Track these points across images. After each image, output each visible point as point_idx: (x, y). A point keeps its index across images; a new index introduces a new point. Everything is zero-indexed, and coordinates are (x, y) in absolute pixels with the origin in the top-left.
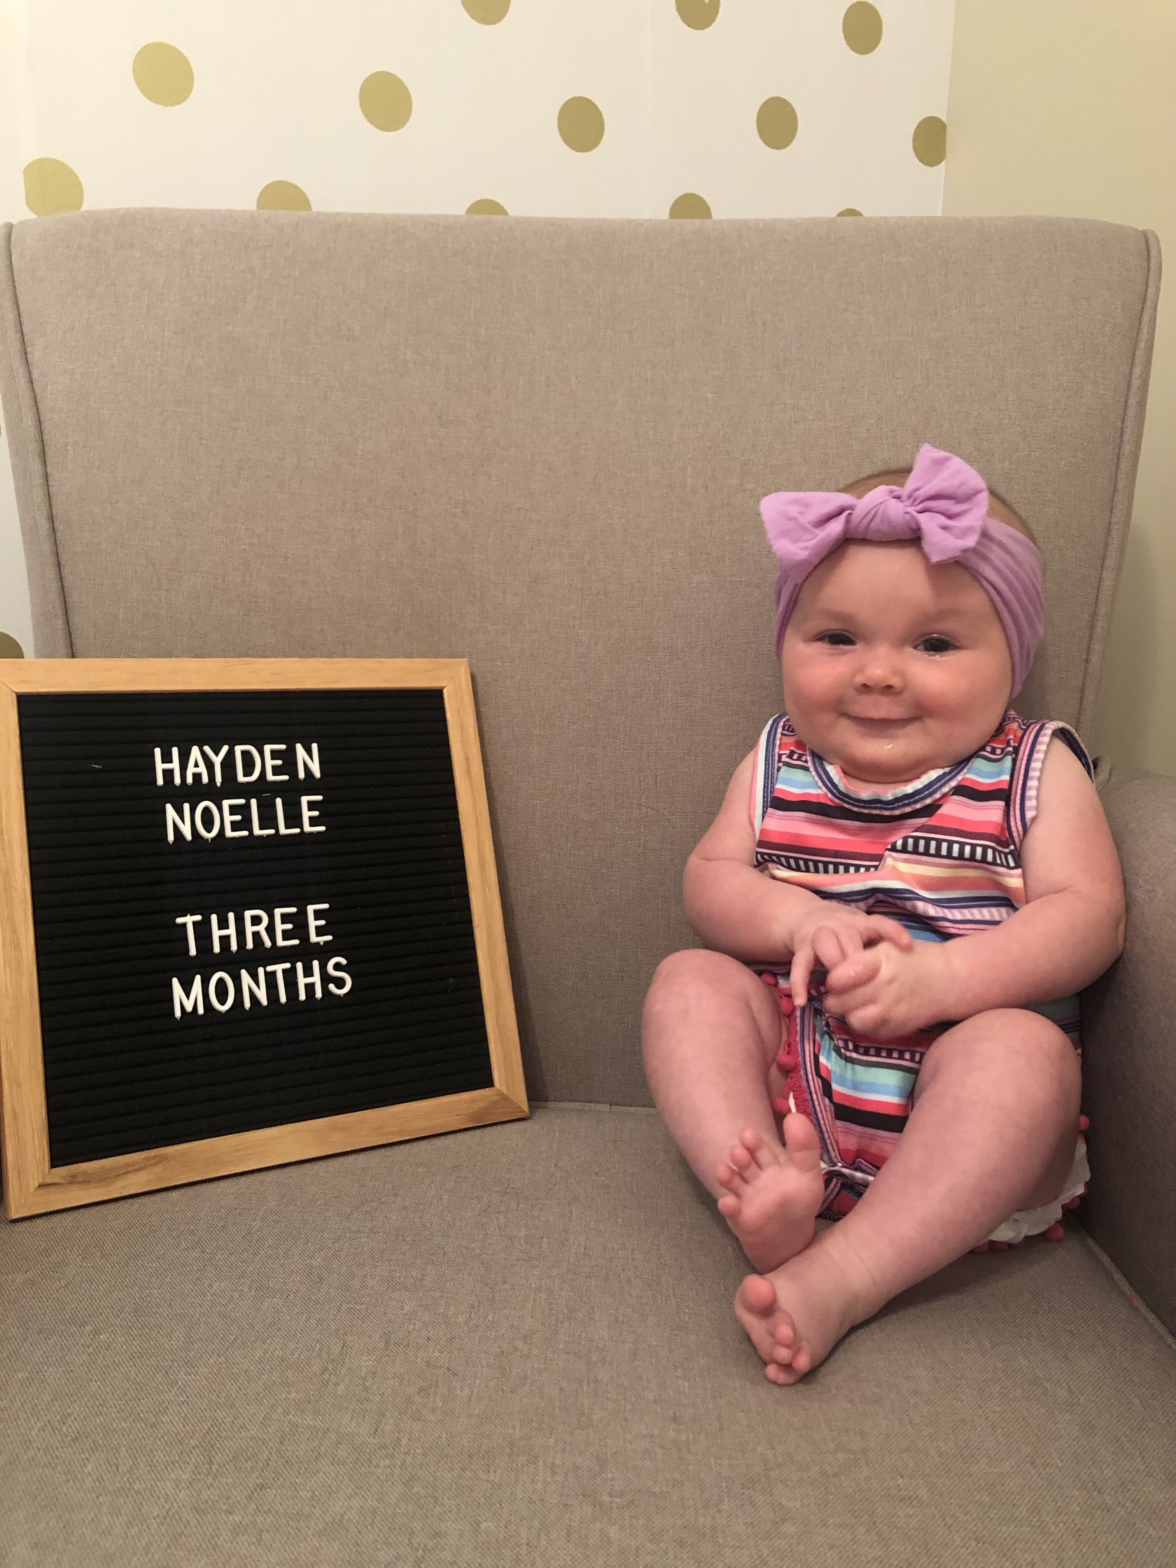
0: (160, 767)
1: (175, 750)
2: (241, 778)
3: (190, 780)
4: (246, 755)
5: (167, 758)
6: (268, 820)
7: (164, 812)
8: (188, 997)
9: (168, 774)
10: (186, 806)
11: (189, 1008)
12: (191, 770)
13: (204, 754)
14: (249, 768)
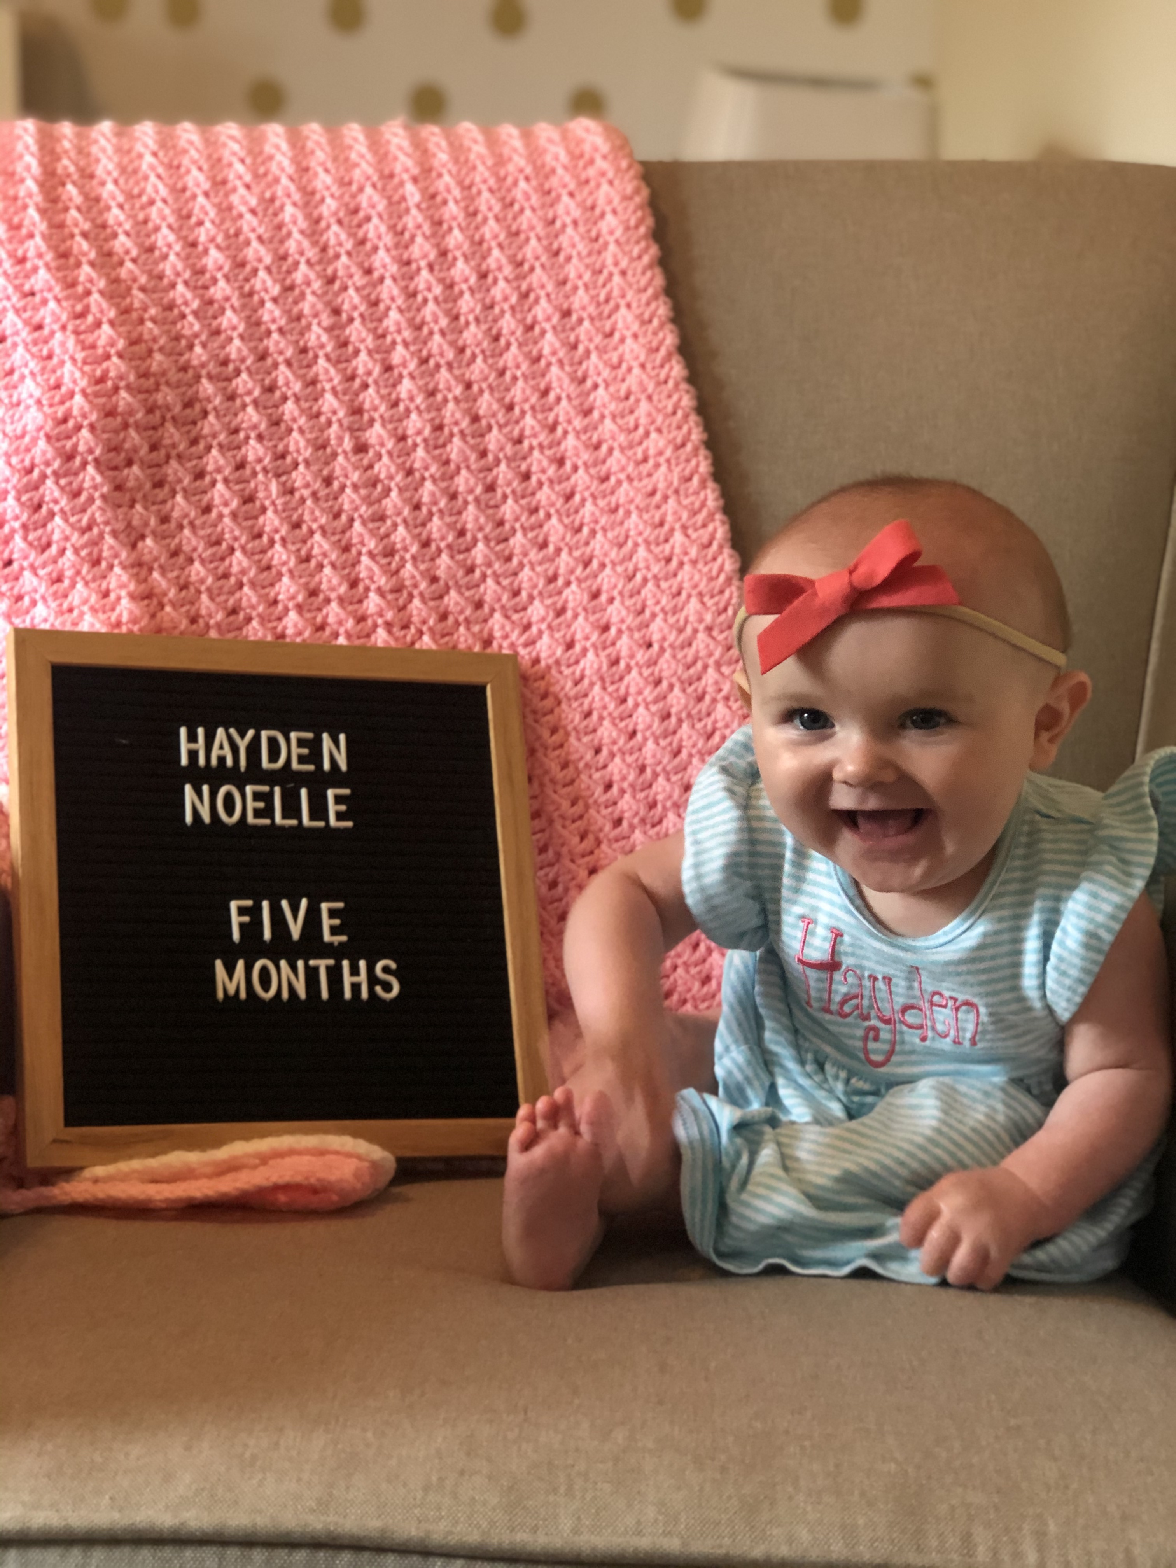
0: (184, 747)
1: (201, 731)
2: (265, 763)
3: (214, 762)
4: (271, 740)
5: (192, 738)
6: (291, 809)
8: (231, 979)
9: (193, 755)
10: (208, 788)
11: (232, 991)
12: (216, 752)
13: (229, 736)
14: (274, 754)
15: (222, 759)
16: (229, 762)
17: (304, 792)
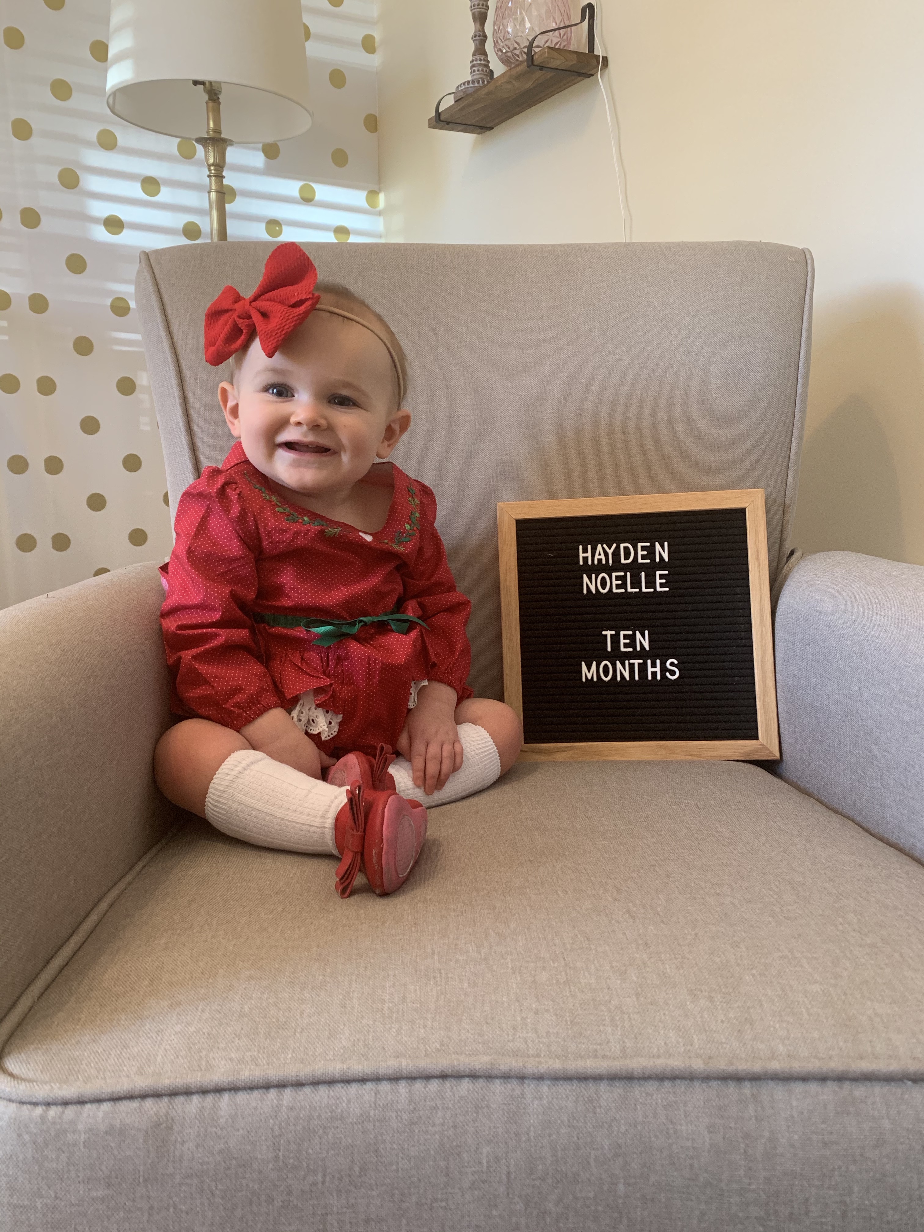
0: (582, 555)
1: (589, 547)
2: (623, 561)
3: (596, 562)
4: (626, 549)
5: (585, 551)
6: (636, 583)
7: (582, 578)
8: (589, 671)
9: (585, 559)
10: (594, 576)
11: (589, 677)
12: (597, 557)
13: (603, 548)
14: (627, 555)
15: (600, 560)
16: (604, 562)
17: (643, 574)
